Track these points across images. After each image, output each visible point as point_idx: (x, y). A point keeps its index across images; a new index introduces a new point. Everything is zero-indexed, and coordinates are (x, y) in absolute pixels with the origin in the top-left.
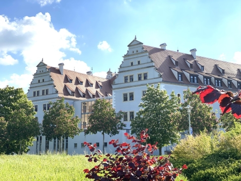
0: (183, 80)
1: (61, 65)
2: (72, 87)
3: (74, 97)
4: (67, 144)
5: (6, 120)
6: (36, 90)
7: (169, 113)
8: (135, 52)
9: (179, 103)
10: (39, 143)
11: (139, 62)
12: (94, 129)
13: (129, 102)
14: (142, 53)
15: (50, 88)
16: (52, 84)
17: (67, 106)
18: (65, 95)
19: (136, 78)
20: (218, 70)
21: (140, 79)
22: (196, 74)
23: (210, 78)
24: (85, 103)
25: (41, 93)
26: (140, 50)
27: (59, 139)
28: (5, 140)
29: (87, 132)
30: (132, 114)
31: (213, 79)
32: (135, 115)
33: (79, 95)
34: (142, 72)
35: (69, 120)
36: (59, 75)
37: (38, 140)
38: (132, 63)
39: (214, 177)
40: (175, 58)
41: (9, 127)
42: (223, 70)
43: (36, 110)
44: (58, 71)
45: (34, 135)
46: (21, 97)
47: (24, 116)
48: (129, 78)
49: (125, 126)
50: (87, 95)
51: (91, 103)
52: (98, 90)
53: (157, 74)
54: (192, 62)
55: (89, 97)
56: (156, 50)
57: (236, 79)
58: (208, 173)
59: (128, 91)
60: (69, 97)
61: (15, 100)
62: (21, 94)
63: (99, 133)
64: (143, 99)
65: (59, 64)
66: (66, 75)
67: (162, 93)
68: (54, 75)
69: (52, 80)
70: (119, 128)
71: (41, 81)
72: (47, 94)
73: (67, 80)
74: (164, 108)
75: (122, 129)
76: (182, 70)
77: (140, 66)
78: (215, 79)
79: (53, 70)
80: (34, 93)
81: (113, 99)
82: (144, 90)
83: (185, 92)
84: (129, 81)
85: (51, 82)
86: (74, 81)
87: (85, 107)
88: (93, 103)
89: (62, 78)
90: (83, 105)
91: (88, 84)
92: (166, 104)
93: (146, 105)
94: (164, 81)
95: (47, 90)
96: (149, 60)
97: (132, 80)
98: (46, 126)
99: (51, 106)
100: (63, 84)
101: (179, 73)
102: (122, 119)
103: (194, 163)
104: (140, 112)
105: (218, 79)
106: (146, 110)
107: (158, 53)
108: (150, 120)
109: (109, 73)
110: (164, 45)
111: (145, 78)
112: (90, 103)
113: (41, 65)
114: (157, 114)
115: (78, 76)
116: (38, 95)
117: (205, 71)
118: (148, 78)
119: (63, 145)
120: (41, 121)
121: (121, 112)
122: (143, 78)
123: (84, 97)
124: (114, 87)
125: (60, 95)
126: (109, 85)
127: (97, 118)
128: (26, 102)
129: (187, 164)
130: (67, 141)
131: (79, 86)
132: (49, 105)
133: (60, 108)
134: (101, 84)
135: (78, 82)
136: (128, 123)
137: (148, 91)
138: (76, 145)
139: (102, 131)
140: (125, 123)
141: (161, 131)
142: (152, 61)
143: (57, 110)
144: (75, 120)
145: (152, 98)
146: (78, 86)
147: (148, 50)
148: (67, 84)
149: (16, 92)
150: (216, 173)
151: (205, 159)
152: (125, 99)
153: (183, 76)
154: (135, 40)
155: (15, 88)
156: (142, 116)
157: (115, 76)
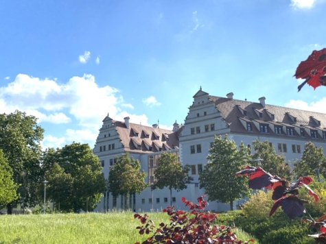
0: (253, 130)
1: (127, 119)
2: (138, 140)
3: (141, 151)
4: (134, 200)
5: (73, 176)
6: (102, 145)
7: (239, 165)
8: (201, 103)
9: (249, 154)
10: (106, 199)
11: (205, 113)
12: (160, 184)
13: (196, 155)
14: (208, 103)
15: (116, 142)
16: (119, 138)
17: (132, 161)
18: (131, 148)
19: (203, 129)
20: (289, 118)
21: (207, 130)
22: (266, 123)
23: (281, 127)
24: (151, 157)
25: (107, 148)
26: (206, 101)
27: (126, 195)
28: (72, 197)
29: (153, 188)
30: (200, 166)
31: (284, 128)
32: (203, 169)
33: (145, 149)
34: (209, 123)
35: (135, 175)
36: (124, 129)
37: (105, 196)
38: (198, 115)
39: (287, 237)
40: (243, 107)
41: (75, 184)
42: (295, 118)
43: (103, 165)
44: (124, 125)
45: (100, 192)
46: (86, 152)
47: (90, 172)
48: (195, 130)
49: (192, 179)
50: (153, 148)
51: (158, 156)
52: (165, 142)
53: (224, 125)
54: (261, 111)
55: (156, 150)
56: (222, 100)
57: (309, 127)
58: (281, 232)
59: (195, 143)
60: (135, 151)
61: (81, 156)
62: (87, 149)
63: (166, 189)
64: (211, 152)
65: (125, 118)
66: (132, 129)
67: (230, 145)
68: (120, 130)
69: (118, 134)
70: (187, 182)
71: (107, 135)
72: (113, 148)
73: (133, 133)
74: (234, 159)
75: (189, 183)
76: (250, 119)
77: (206, 117)
78: (287, 127)
79: (119, 124)
80: (101, 147)
81: (180, 152)
82: (212, 141)
83: (254, 143)
84: (195, 132)
85: (117, 137)
86: (140, 135)
87: (152, 161)
88: (160, 156)
89: (128, 132)
90: (150, 159)
91: (155, 137)
92: (235, 156)
93: (214, 158)
94: (232, 132)
95: (113, 145)
96: (216, 111)
97: (199, 131)
98: (111, 182)
99: (117, 161)
100: (129, 138)
101: (248, 123)
102: (190, 173)
103: (266, 221)
104: (208, 165)
105: (290, 128)
106: (214, 163)
107: (225, 103)
108: (219, 173)
109: (176, 125)
110: (231, 94)
111: (213, 129)
112: (156, 156)
113: (107, 120)
114: (226, 167)
115: (144, 129)
116: (104, 150)
117: (276, 120)
118: (215, 129)
119: (130, 200)
120: (107, 177)
121: (187, 165)
122: (210, 129)
123: (150, 150)
124: (180, 139)
125: (126, 149)
126: (175, 137)
127: (164, 173)
128: (92, 157)
129: (259, 222)
130: (134, 197)
131: (145, 139)
132: (115, 160)
133: (125, 163)
134: (167, 136)
135: (144, 135)
136: (196, 177)
137: (215, 143)
138: (143, 200)
139: (169, 186)
140: (193, 176)
141: (230, 185)
142: (219, 112)
143: (123, 166)
144: (141, 174)
145: (221, 150)
146: (143, 139)
147: (214, 100)
148: (134, 138)
149: (82, 148)
150: (290, 233)
151: (278, 217)
152: (193, 151)
153: (252, 125)
154: (200, 91)
155: (81, 144)
156: (210, 169)
157: (181, 128)
